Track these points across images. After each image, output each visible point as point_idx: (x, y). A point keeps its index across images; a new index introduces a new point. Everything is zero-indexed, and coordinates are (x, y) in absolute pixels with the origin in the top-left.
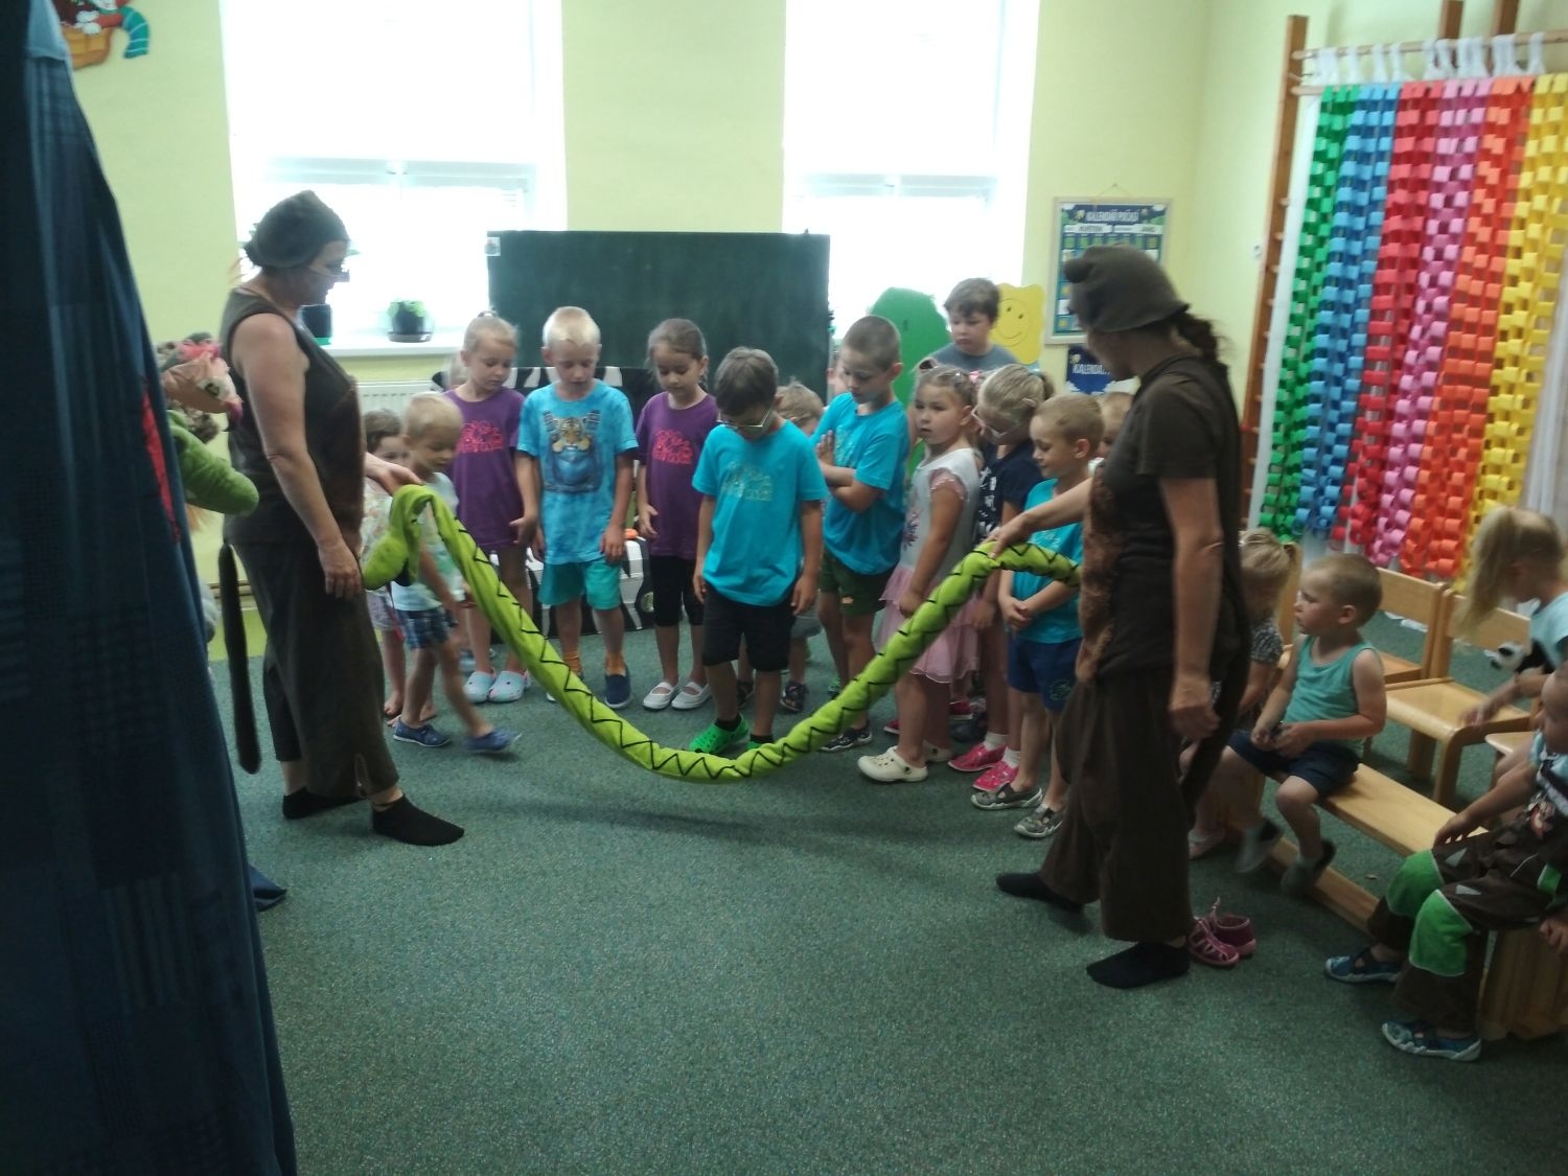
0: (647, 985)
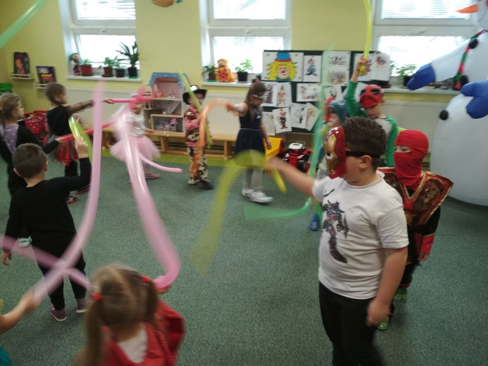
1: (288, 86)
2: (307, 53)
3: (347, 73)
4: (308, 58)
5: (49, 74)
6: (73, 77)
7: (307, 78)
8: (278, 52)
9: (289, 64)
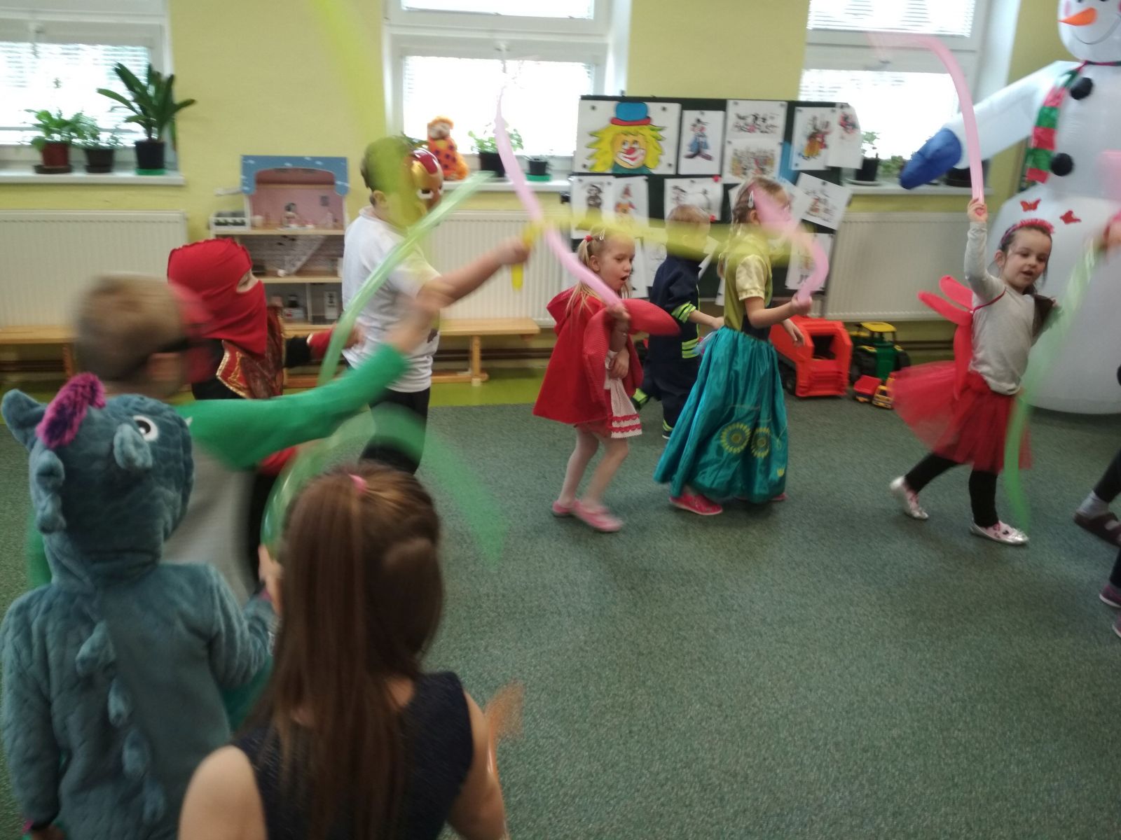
0: (631, 725)
1: (639, 186)
2: (688, 104)
3: (778, 151)
7: (687, 166)
8: (617, 102)
9: (645, 130)
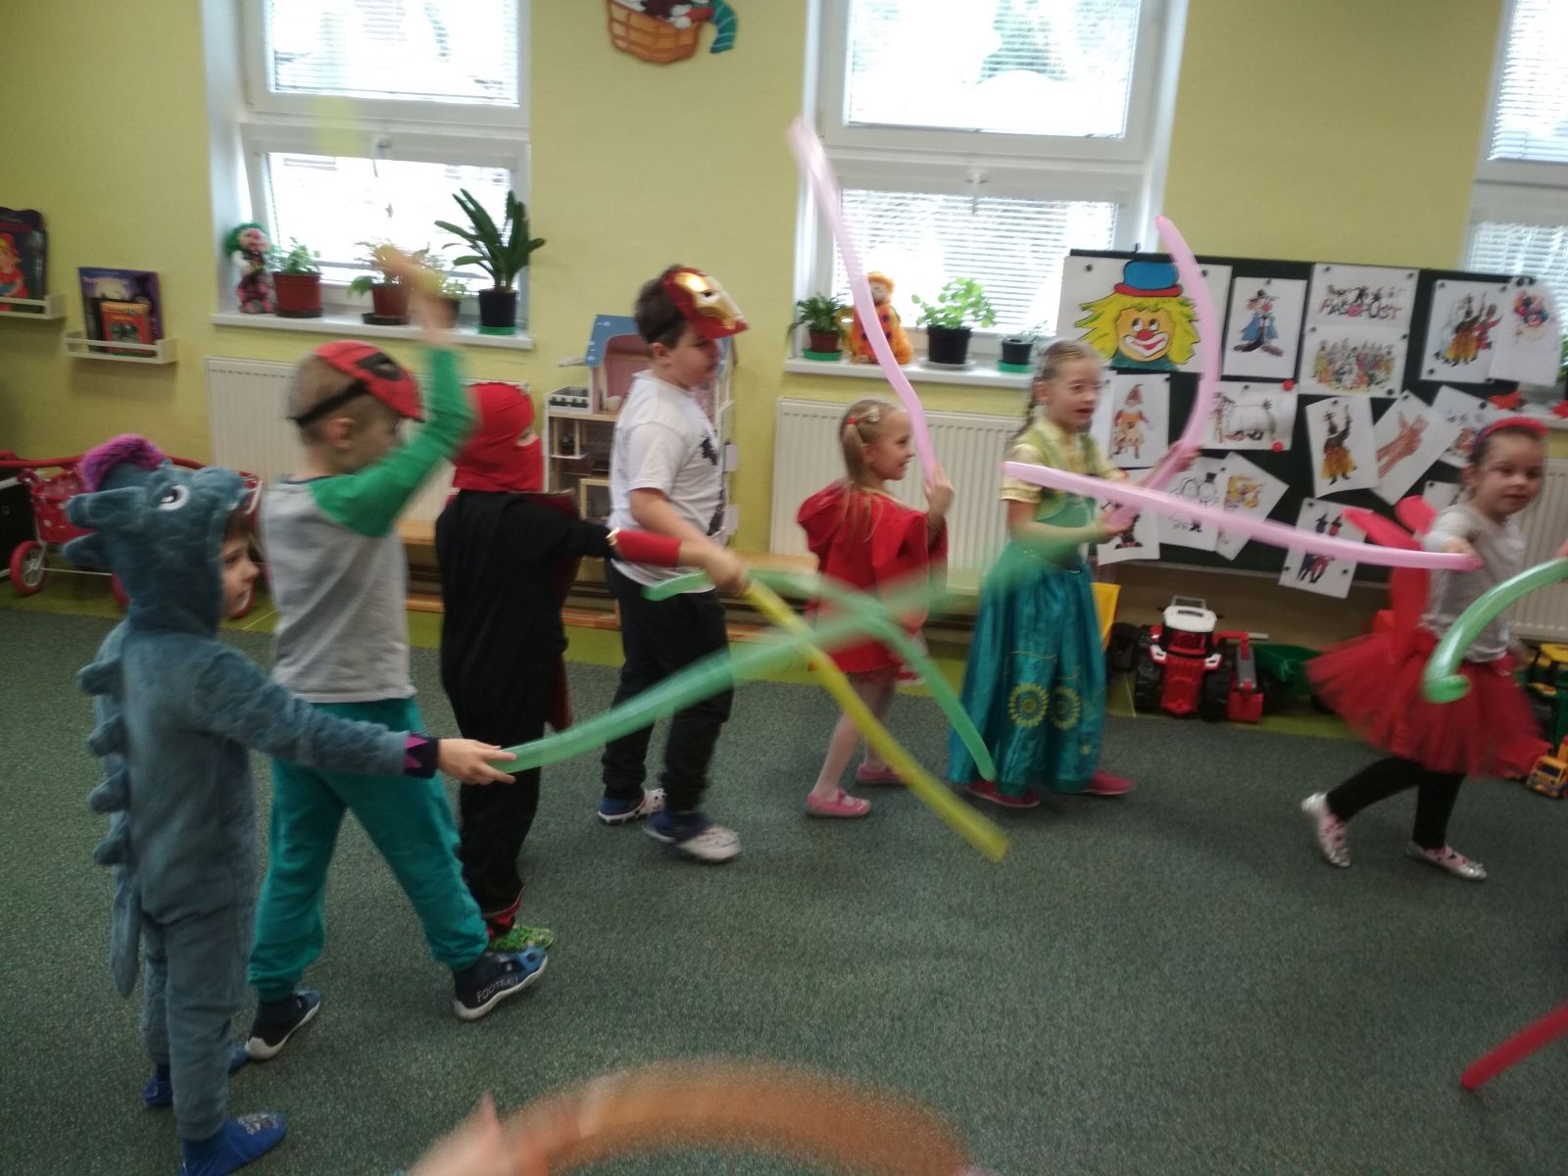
1: (1157, 390)
2: (1243, 268)
3: (1400, 350)
4: (1247, 286)
5: (132, 301)
6: (236, 317)
7: (1237, 363)
8: (1126, 261)
9: (1170, 305)
